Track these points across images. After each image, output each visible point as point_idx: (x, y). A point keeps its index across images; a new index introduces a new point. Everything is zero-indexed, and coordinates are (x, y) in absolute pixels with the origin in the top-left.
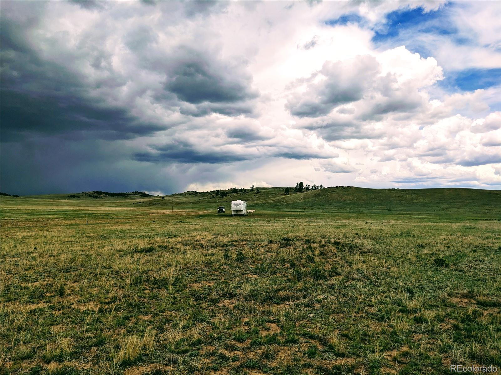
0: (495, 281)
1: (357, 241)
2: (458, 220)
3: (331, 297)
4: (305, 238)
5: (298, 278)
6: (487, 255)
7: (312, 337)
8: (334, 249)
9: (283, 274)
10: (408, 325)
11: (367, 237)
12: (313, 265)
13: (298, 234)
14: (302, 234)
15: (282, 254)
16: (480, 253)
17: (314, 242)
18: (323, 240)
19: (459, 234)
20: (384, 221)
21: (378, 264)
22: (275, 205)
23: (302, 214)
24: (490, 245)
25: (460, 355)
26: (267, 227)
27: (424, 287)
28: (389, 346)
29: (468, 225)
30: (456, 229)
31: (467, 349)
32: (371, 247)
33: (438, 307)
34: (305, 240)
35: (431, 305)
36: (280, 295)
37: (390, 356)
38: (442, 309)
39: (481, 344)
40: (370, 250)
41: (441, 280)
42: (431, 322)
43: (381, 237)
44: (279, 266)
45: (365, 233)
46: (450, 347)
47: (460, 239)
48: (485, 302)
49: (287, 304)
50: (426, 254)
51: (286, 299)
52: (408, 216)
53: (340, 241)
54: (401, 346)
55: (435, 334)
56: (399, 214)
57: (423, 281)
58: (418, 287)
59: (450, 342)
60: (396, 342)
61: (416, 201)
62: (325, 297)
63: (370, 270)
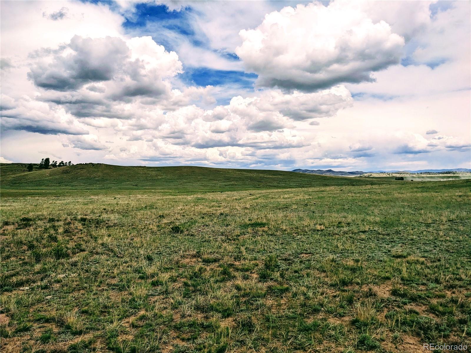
0: (217, 241)
1: (105, 216)
2: (193, 192)
3: (73, 275)
4: (48, 216)
5: (36, 259)
6: (212, 220)
7: (47, 321)
8: (80, 226)
9: (19, 257)
10: (146, 289)
11: (115, 211)
12: (54, 244)
13: (40, 213)
14: (45, 213)
15: (19, 236)
16: (207, 219)
17: (58, 221)
18: (69, 217)
19: (192, 205)
20: (131, 196)
21: (123, 236)
22: (15, 183)
23: (48, 191)
24: (214, 212)
25: (188, 309)
26: (4, 207)
27: (162, 253)
28: (128, 313)
29: (199, 196)
30: (191, 200)
31: (194, 302)
32: (117, 221)
33: (172, 269)
34: (48, 219)
35: (167, 268)
36: (13, 281)
37: (128, 322)
38: (176, 270)
39: (204, 296)
40: (116, 223)
41: (176, 244)
42: (166, 283)
43: (127, 211)
44: (14, 249)
45: (112, 208)
46: (180, 303)
47: (193, 209)
48: (208, 260)
49: (21, 290)
50: (165, 224)
51: (21, 284)
52: (153, 190)
53: (87, 217)
54: (139, 311)
55: (169, 294)
56: (145, 189)
57: (161, 247)
58: (157, 254)
59: (180, 298)
60: (134, 308)
61: (160, 178)
62: (66, 276)
63: (115, 243)
